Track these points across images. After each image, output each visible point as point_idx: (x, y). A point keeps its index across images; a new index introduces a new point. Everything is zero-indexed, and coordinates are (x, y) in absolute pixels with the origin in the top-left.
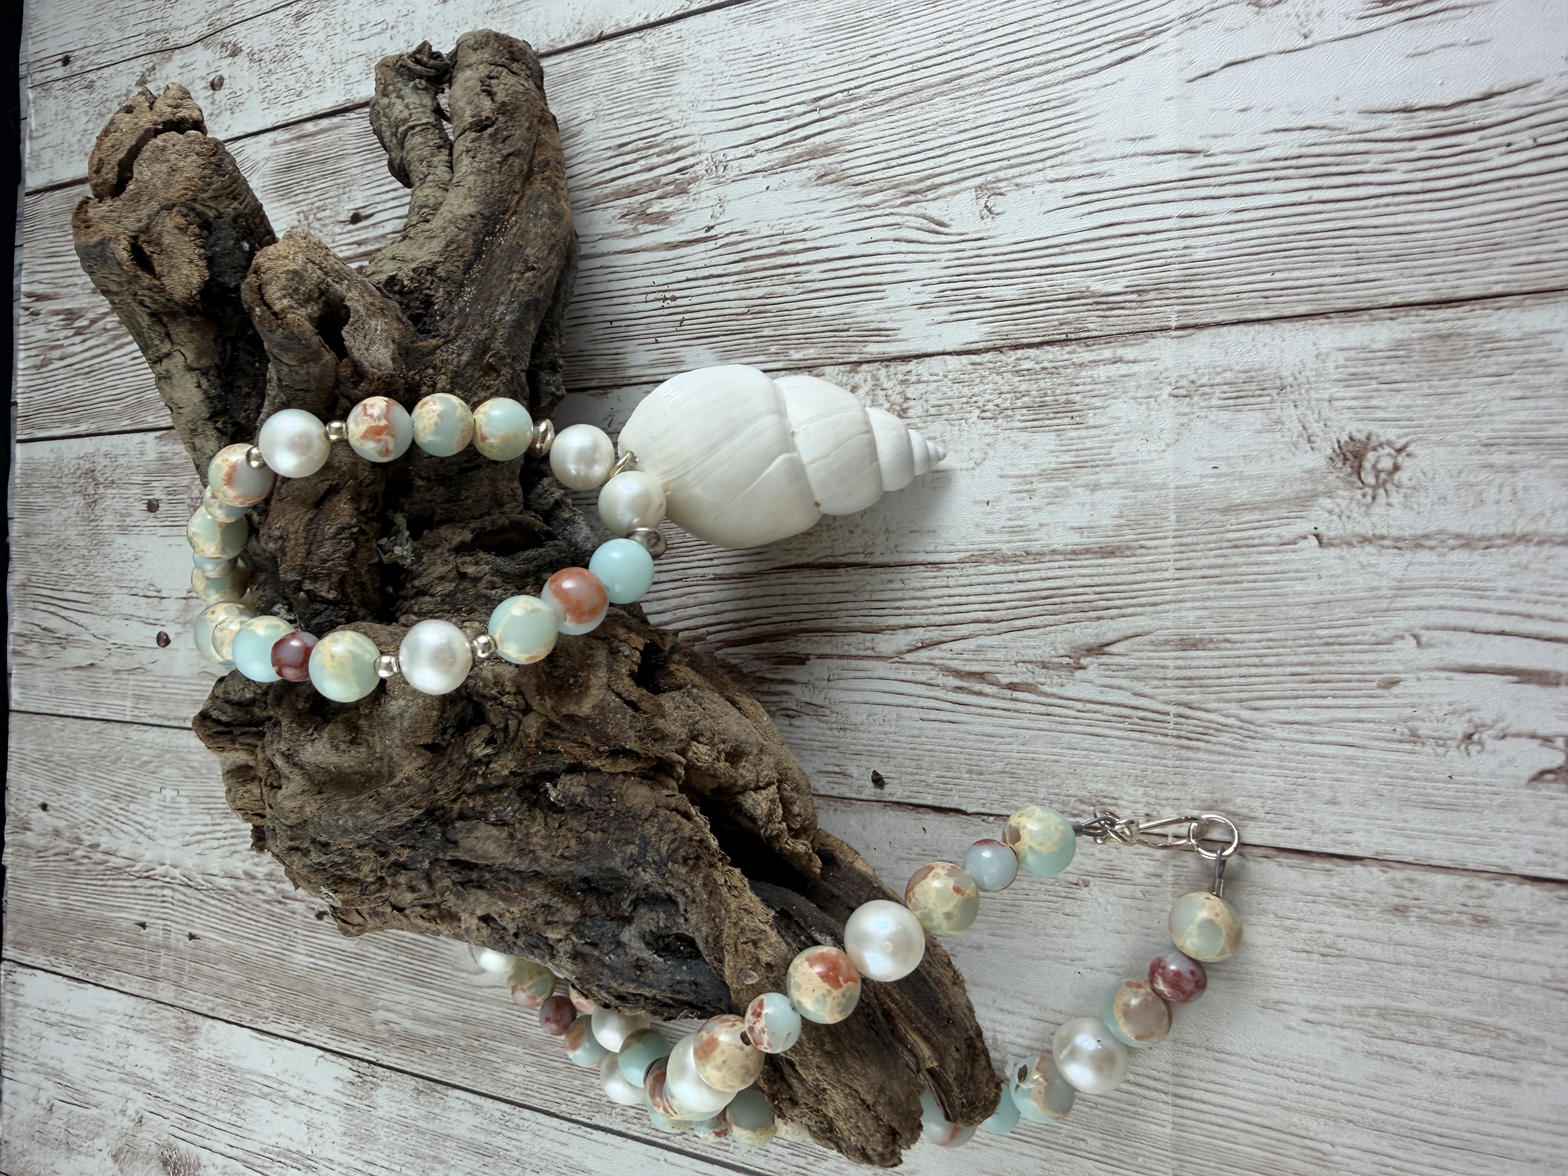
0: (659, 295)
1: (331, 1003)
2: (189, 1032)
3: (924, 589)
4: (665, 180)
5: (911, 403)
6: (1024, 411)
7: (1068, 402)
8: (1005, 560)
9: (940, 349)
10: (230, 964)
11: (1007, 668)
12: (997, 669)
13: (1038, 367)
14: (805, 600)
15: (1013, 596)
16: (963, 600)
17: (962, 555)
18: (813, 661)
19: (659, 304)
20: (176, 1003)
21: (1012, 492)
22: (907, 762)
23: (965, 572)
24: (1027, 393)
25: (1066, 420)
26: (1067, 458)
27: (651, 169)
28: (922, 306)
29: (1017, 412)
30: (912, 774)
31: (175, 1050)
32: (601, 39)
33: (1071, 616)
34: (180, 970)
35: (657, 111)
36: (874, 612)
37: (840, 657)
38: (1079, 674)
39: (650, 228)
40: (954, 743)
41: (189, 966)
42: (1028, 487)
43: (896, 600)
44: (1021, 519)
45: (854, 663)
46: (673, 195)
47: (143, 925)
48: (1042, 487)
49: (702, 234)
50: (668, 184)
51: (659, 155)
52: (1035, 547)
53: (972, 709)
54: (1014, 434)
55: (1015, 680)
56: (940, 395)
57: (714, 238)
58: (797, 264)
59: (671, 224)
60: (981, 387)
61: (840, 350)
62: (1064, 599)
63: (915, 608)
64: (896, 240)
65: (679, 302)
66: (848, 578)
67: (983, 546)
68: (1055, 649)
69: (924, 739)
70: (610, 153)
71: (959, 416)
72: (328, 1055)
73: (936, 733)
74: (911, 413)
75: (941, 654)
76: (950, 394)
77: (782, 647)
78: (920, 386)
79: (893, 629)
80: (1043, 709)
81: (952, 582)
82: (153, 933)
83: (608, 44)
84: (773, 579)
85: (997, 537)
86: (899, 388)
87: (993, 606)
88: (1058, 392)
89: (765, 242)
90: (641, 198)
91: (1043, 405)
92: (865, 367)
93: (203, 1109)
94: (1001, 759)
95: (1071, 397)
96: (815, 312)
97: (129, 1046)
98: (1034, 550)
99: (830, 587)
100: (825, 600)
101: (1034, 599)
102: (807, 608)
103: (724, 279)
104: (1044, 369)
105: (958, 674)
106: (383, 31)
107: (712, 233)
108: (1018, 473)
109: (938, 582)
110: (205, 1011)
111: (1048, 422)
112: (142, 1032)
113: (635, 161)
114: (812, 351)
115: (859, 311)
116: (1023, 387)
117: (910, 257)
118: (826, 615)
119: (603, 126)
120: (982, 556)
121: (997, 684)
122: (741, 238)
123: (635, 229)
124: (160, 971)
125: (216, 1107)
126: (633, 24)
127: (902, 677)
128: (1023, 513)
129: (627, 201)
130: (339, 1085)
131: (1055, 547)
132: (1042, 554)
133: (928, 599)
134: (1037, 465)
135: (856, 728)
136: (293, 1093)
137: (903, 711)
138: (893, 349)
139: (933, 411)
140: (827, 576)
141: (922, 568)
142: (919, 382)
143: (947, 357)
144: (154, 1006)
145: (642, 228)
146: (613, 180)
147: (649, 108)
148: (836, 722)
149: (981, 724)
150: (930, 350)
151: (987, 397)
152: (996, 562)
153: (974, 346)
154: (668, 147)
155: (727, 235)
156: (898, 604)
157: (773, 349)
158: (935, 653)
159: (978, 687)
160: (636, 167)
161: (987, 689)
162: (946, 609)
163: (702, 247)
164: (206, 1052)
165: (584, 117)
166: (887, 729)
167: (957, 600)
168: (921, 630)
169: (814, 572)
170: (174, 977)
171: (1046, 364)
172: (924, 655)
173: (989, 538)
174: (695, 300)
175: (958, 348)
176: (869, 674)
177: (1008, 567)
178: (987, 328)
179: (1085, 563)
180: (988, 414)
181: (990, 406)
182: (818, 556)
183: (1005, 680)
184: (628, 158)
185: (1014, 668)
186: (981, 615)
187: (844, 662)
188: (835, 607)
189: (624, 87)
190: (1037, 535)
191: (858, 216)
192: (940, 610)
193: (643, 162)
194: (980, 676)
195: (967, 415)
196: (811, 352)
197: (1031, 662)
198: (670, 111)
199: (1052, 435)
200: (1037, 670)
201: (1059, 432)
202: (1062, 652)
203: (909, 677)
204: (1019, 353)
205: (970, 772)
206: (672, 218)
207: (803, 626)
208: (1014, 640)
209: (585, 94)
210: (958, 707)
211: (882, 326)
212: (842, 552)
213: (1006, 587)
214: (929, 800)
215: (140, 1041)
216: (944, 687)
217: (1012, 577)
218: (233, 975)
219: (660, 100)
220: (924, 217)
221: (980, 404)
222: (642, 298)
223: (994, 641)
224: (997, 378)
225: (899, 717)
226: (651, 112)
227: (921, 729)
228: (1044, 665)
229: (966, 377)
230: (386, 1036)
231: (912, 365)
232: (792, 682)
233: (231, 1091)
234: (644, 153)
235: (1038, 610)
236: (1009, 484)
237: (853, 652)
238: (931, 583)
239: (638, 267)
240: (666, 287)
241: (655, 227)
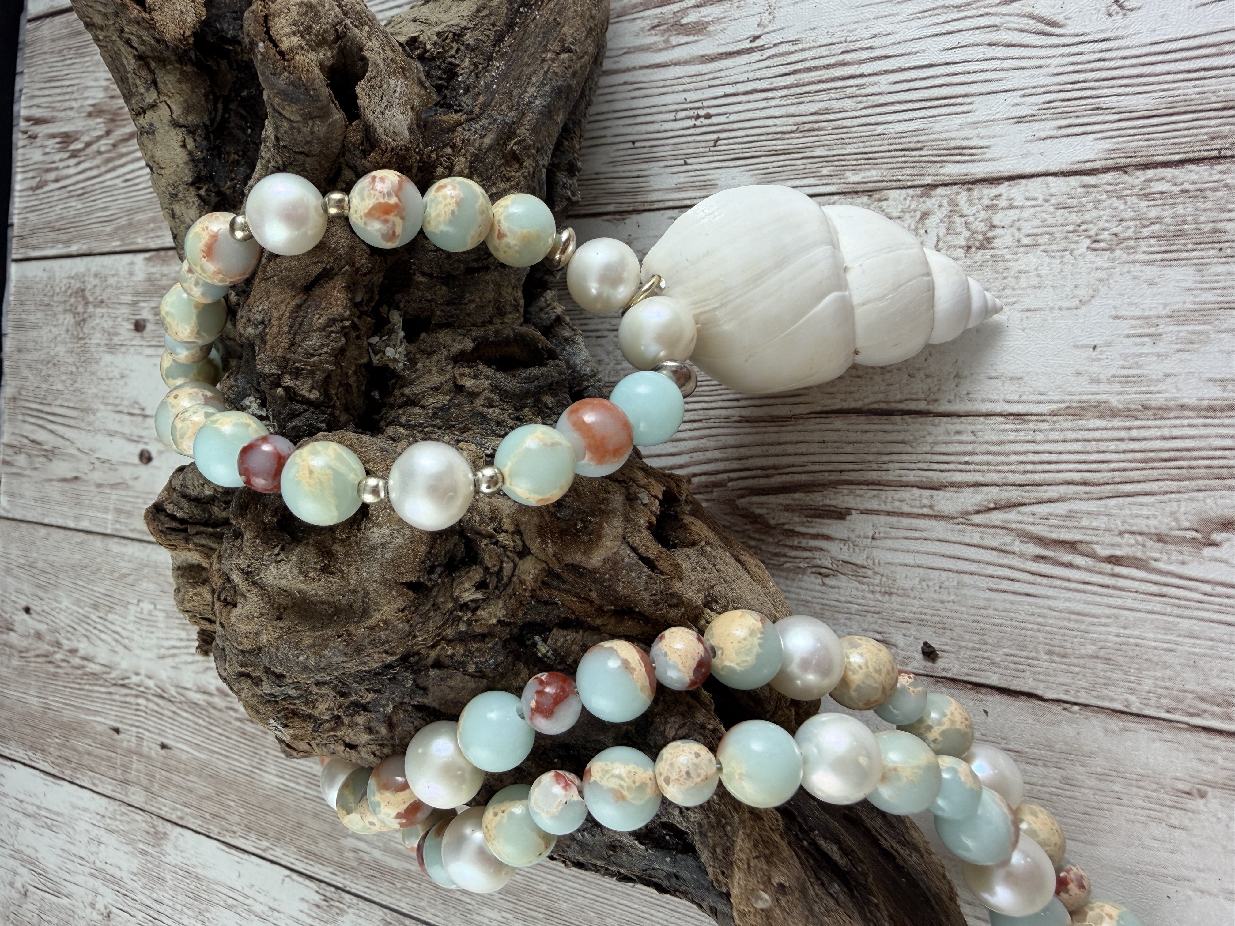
0: (691, 113)
1: (300, 825)
2: (158, 838)
3: (1001, 443)
5: (998, 231)
6: (1153, 241)
7: (1216, 231)
8: (1114, 414)
9: (1041, 169)
10: (200, 776)
11: (1108, 538)
12: (1094, 539)
13: (1176, 190)
14: (849, 448)
15: (1122, 456)
16: (1054, 457)
17: (1055, 406)
18: (855, 515)
19: (691, 123)
20: (147, 807)
21: (1128, 336)
22: (967, 636)
23: (1057, 426)
24: (1158, 220)
25: (1211, 253)
26: (1210, 297)
28: (1020, 120)
29: (1142, 242)
30: (973, 649)
31: (144, 853)
33: (1201, 483)
34: (151, 777)
36: (935, 466)
37: (889, 514)
38: (1208, 551)
39: (685, 39)
40: (1032, 619)
41: (160, 774)
42: (1152, 330)
43: (964, 454)
44: (1140, 367)
45: (906, 522)
47: (117, 731)
48: (1171, 330)
49: (747, 45)
52: (1157, 400)
53: (1058, 582)
54: (1136, 269)
55: (1118, 552)
56: (1037, 222)
57: (761, 48)
58: (862, 76)
59: (709, 34)
60: (1095, 213)
61: (909, 171)
62: (1194, 463)
63: (988, 464)
64: (990, 45)
65: (714, 120)
66: (905, 427)
67: (1084, 398)
68: (1177, 520)
69: (991, 612)
71: (1061, 247)
72: (295, 876)
73: (1008, 606)
74: (997, 243)
75: (1020, 518)
76: (1051, 221)
77: (818, 499)
78: (1011, 212)
79: (959, 486)
80: (1154, 589)
81: (1039, 437)
82: (128, 740)
84: (811, 424)
85: (1103, 387)
86: (983, 215)
87: (1094, 466)
88: (1203, 218)
89: (823, 51)
90: (675, 7)
91: (1179, 234)
92: (940, 191)
93: (169, 912)
94: (1094, 642)
95: (1220, 225)
96: (880, 129)
97: (100, 843)
98: (1154, 404)
99: (881, 436)
100: (875, 450)
101: (1152, 460)
102: (851, 458)
103: (770, 94)
104: (1183, 191)
105: (1040, 541)
107: (758, 43)
108: (1138, 313)
109: (1021, 436)
110: (174, 818)
111: (1184, 255)
112: (112, 831)
114: (874, 172)
115: (937, 127)
116: (1154, 213)
117: (1007, 64)
118: (875, 466)
120: (1083, 408)
121: (1094, 556)
122: (793, 48)
123: (667, 41)
124: (132, 776)
125: (182, 912)
127: (967, 540)
128: (1142, 361)
129: (658, 11)
130: (304, 906)
131: (1185, 401)
132: (1167, 409)
133: (1007, 454)
134: (1165, 305)
135: (905, 593)
136: (258, 908)
137: (967, 579)
138: (979, 170)
139: (1026, 241)
140: (878, 424)
141: (1000, 419)
142: (1011, 207)
143: (1050, 179)
144: (125, 809)
145: (674, 40)
148: (880, 585)
149: (1068, 600)
150: (1028, 170)
151: (1101, 224)
152: (1101, 416)
153: (1089, 166)
155: (775, 45)
156: (967, 458)
157: (825, 171)
158: (1012, 515)
159: (1067, 557)
161: (1079, 560)
162: (1029, 467)
163: (745, 58)
164: (173, 858)
166: (945, 597)
167: (1045, 457)
168: (995, 490)
169: (862, 419)
170: (145, 782)
171: (1187, 186)
172: (997, 517)
173: (1094, 388)
174: (733, 118)
175: (1065, 167)
176: (925, 534)
177: (1117, 423)
178: (1108, 144)
179: (1227, 421)
180: (1102, 245)
181: (1106, 235)
182: (867, 401)
183: (1104, 552)
185: (1118, 539)
186: (1077, 477)
187: (894, 519)
188: (886, 458)
190: (1160, 387)
191: (943, 18)
192: (1021, 467)
194: (1072, 546)
195: (1073, 246)
196: (873, 174)
197: (1141, 533)
199: (1191, 270)
200: (1150, 543)
201: (1200, 266)
202: (1187, 524)
203: (976, 540)
204: (1150, 173)
205: (1050, 653)
206: (711, 28)
207: (844, 477)
208: (1121, 507)
210: (1039, 579)
211: (965, 143)
212: (898, 397)
213: (1113, 446)
214: (994, 680)
215: (111, 840)
216: (1022, 555)
217: (1123, 434)
218: (202, 787)
220: (1030, 16)
221: (1092, 233)
222: (672, 116)
223: (1093, 506)
224: (1117, 203)
225: (961, 585)
227: (986, 599)
228: (1160, 538)
229: (1075, 202)
230: (355, 864)
231: (1003, 188)
232: (827, 538)
233: (197, 898)
235: (1156, 474)
236: (1125, 327)
237: (906, 509)
238: (1012, 436)
239: (668, 83)
240: (699, 104)
241: (691, 38)
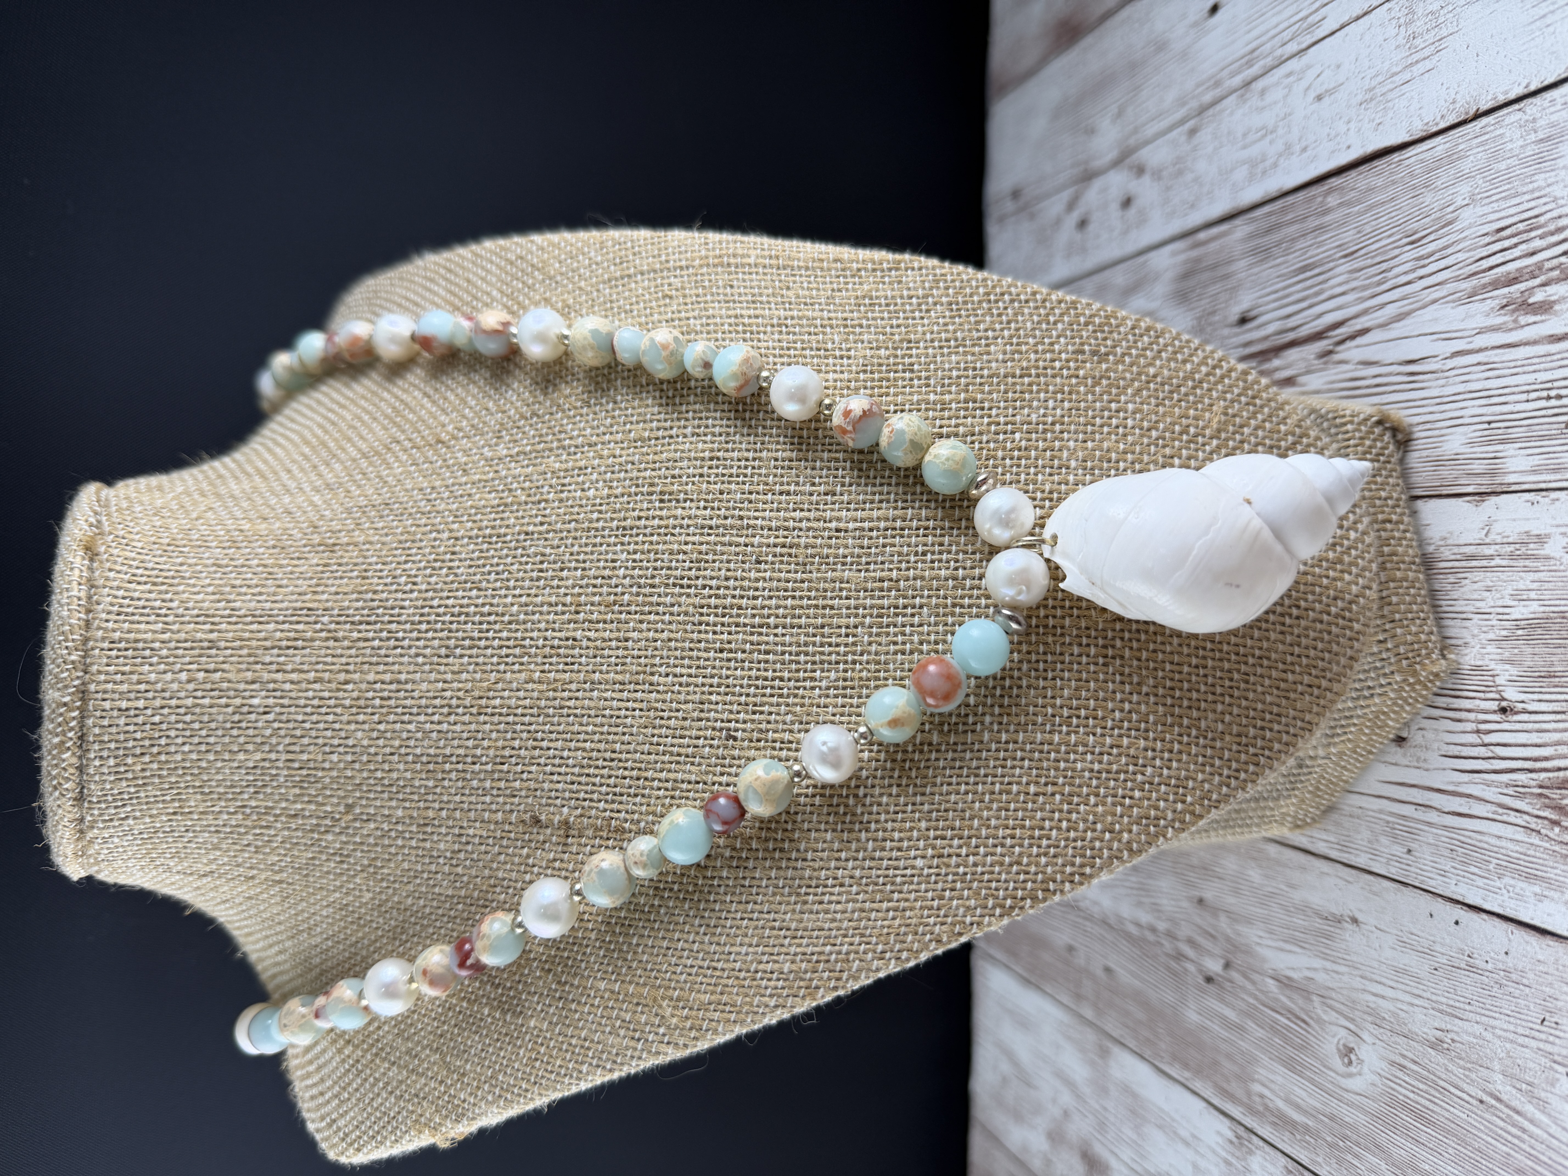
0: (1544, 394)
2: (1104, 1050)
4: (1548, 265)
19: (1543, 404)
27: (1533, 254)
31: (1094, 1063)
32: (1477, 116)
35: (1539, 189)
39: (1531, 319)
46: (1558, 280)
50: (1552, 269)
51: (1541, 237)
59: (1556, 314)
70: (1488, 239)
82: (1080, 958)
83: (1485, 121)
90: (1522, 286)
106: (1265, 135)
110: (1116, 1036)
112: (1068, 1038)
113: (1516, 245)
119: (1480, 211)
123: (1515, 321)
124: (1083, 991)
126: (1512, 96)
129: (1506, 290)
130: (1221, 1140)
136: (1182, 1132)
144: (1078, 1020)
145: (1523, 320)
146: (1491, 268)
147: (1531, 186)
154: (1552, 227)
160: (1516, 252)
164: (1116, 1072)
165: (1460, 202)
170: (1093, 999)
184: (1507, 243)
189: (1503, 166)
193: (1523, 247)
198: (1555, 187)
206: (1557, 307)
209: (1461, 177)
215: (1067, 1045)
218: (1138, 1012)
219: (1543, 176)
222: (1524, 397)
226: (1532, 191)
230: (1261, 1108)
233: (1134, 1112)
234: (1525, 236)
239: (1519, 363)
240: (1549, 385)
241: (1538, 318)
